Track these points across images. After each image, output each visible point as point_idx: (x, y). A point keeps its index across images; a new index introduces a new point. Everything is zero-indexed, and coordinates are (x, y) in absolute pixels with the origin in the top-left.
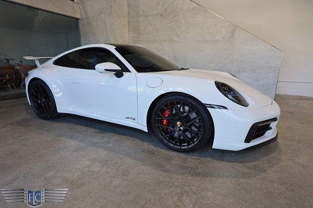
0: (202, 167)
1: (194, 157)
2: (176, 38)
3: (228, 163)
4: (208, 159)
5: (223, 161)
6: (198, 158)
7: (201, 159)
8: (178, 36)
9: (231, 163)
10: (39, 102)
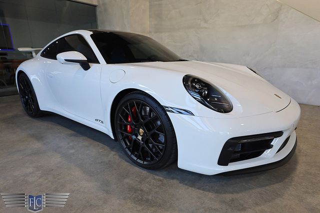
0: (156, 193)
1: (158, 177)
2: (203, 24)
3: (198, 190)
4: (175, 181)
5: (192, 187)
6: (162, 178)
7: (165, 181)
8: (206, 22)
9: (202, 192)
10: (27, 97)
